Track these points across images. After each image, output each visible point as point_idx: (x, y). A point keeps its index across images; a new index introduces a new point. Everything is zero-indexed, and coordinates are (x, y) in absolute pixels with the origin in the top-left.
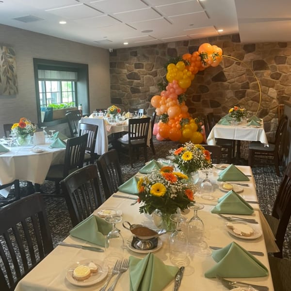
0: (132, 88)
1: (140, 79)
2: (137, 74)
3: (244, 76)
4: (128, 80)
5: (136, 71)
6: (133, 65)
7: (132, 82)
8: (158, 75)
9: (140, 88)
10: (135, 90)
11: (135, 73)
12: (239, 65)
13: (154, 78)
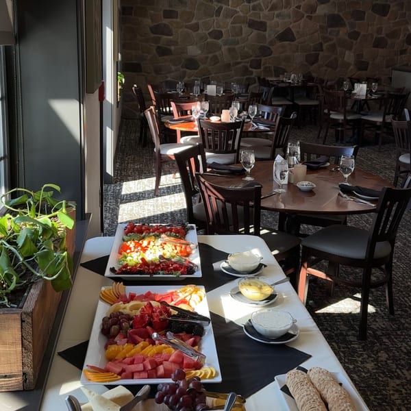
0: (159, 47)
1: (171, 35)
2: (168, 26)
3: (316, 34)
4: (153, 35)
5: (166, 21)
6: (162, 13)
7: (159, 38)
8: (200, 30)
9: (173, 48)
10: (163, 52)
11: (165, 25)
12: (311, 19)
13: (194, 34)
